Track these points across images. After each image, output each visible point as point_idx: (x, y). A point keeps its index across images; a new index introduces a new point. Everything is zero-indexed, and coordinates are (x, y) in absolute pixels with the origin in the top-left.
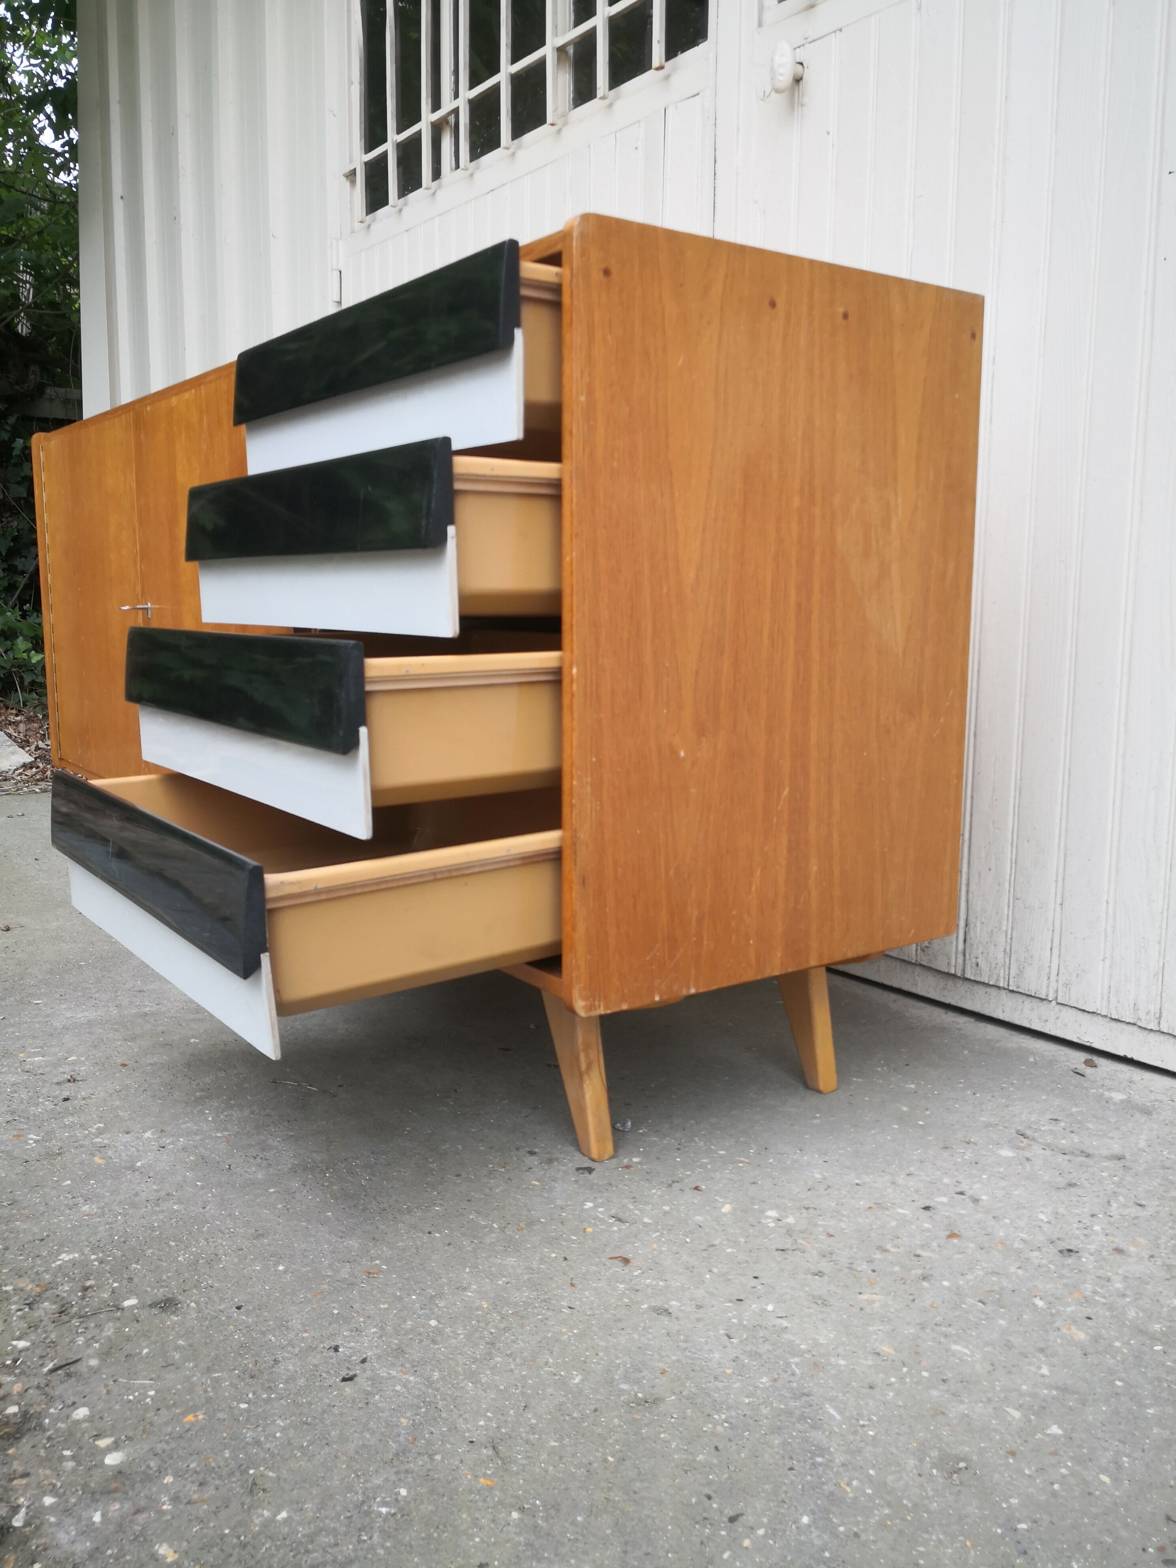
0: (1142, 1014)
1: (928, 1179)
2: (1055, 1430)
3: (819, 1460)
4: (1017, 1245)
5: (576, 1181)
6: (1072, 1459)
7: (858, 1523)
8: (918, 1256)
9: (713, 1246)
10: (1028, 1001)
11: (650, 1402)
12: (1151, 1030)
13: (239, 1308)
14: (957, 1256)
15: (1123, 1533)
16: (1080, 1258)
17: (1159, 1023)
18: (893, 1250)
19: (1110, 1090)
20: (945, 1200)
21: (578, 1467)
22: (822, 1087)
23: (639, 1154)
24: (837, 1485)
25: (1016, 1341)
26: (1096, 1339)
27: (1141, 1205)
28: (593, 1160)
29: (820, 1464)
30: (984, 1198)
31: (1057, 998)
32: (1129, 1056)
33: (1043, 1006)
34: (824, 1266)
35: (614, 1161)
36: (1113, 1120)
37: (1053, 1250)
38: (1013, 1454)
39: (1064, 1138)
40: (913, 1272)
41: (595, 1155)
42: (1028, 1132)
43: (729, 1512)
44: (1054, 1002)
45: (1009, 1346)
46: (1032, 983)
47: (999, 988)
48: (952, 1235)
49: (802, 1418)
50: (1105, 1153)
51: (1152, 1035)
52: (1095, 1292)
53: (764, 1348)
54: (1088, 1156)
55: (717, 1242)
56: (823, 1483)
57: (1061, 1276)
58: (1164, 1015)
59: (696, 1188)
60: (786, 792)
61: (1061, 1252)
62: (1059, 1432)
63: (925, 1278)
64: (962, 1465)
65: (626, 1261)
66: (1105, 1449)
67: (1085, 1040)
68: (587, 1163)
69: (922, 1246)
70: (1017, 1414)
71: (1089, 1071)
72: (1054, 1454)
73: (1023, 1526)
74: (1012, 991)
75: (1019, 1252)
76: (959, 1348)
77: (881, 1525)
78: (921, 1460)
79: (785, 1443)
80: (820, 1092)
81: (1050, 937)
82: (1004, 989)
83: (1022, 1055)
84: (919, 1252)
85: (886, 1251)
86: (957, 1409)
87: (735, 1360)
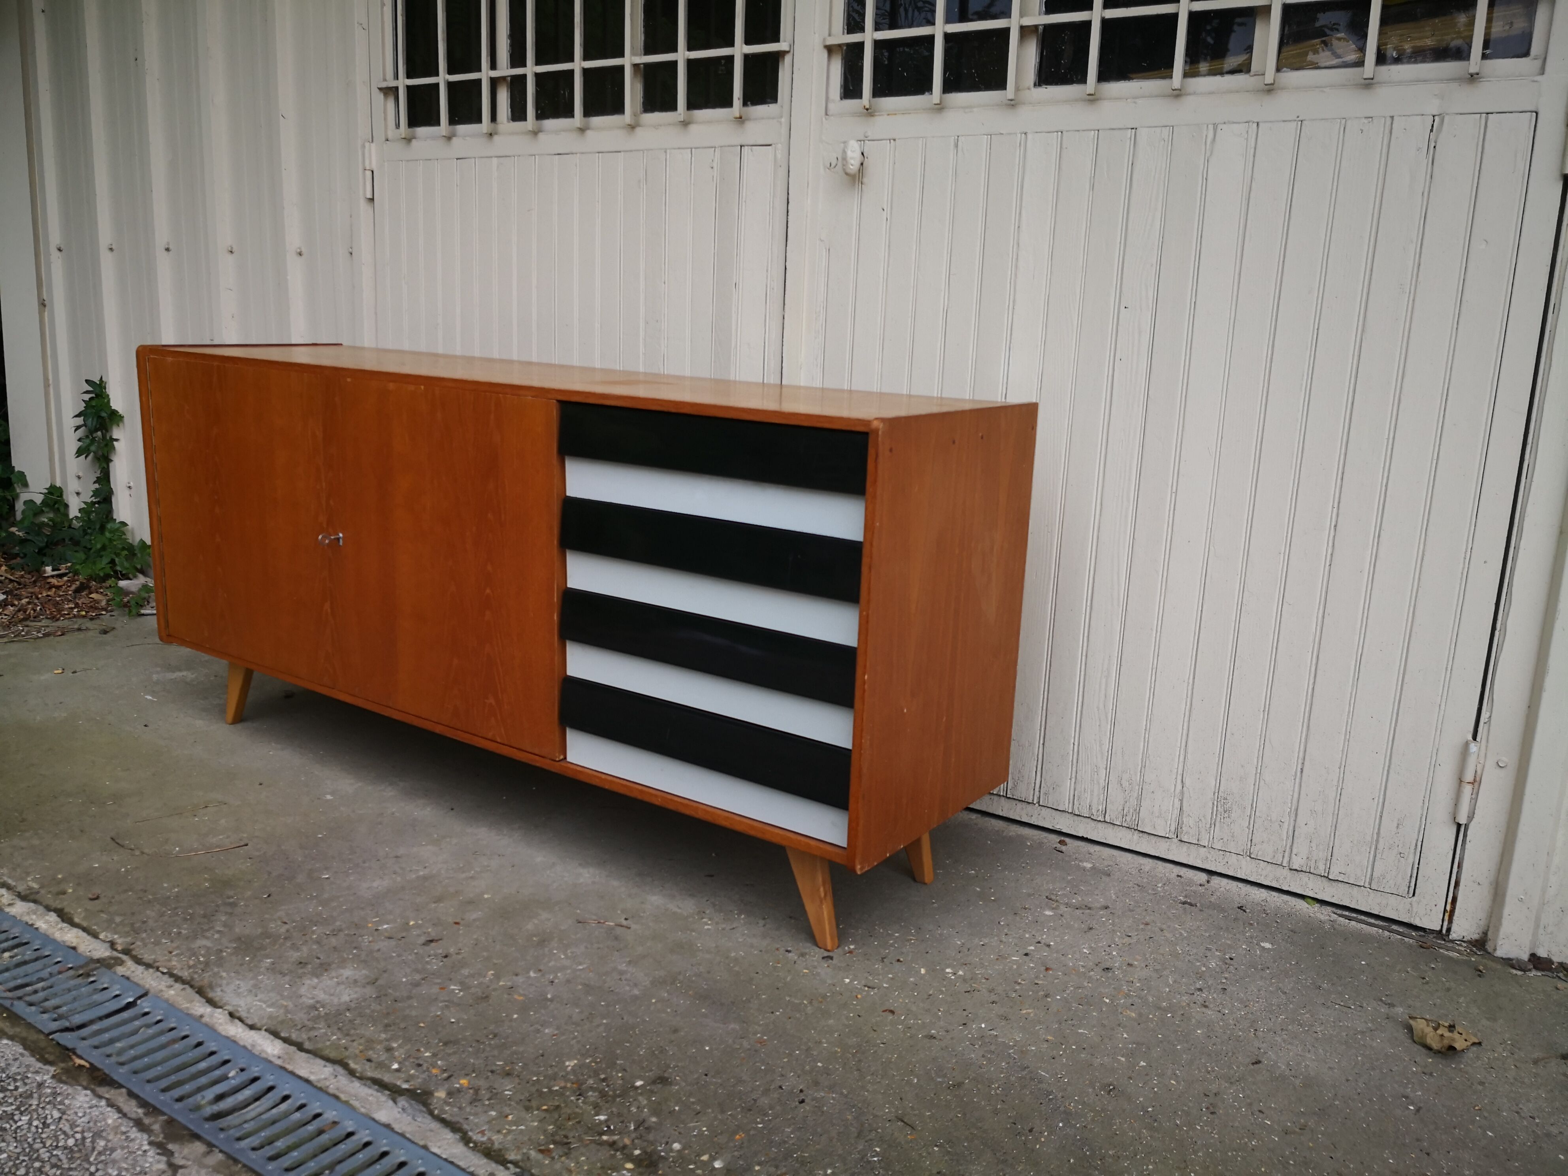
0: (1094, 811)
1: (1017, 936)
2: (1142, 1063)
3: (1051, 1097)
4: (1082, 970)
5: (828, 966)
6: (1156, 1076)
7: (1083, 1122)
8: (1037, 984)
9: (930, 995)
10: (1019, 805)
11: (959, 1085)
12: (1100, 821)
13: (706, 1075)
14: (1056, 981)
15: (1191, 1104)
16: (1114, 972)
17: (1105, 817)
18: (1023, 982)
19: (1081, 861)
20: (1033, 948)
21: (947, 1121)
22: (927, 881)
23: (852, 943)
24: (1065, 1106)
25: (1105, 1022)
26: (1140, 1015)
27: (1130, 936)
28: (828, 951)
29: (1052, 1099)
30: (1052, 943)
31: (1039, 802)
32: (1085, 836)
33: (1030, 807)
34: (993, 997)
35: (840, 950)
36: (1093, 882)
37: (1098, 970)
38: (1130, 1078)
39: (1073, 899)
40: (1040, 993)
41: (829, 948)
42: (1053, 897)
43: (1027, 1128)
44: (1037, 805)
45: (1104, 1026)
46: (1023, 792)
47: (1000, 796)
48: (1047, 969)
49: (1032, 1079)
50: (1098, 905)
51: (1100, 823)
52: (1129, 990)
53: (993, 1048)
54: (1090, 908)
55: (931, 992)
56: (1059, 1107)
57: (1110, 984)
58: (1108, 811)
59: (898, 960)
60: (944, 719)
61: (1103, 970)
62: (1145, 1064)
63: (1047, 996)
64: (1111, 1087)
65: (892, 1012)
66: (1168, 1069)
67: (1058, 827)
68: (826, 954)
69: (1037, 977)
70: (1123, 1059)
71: (1063, 848)
72: (1147, 1075)
73: (1150, 1109)
74: (1009, 798)
75: (1084, 973)
76: (1082, 1031)
77: (1093, 1120)
78: (1094, 1088)
79: (1031, 1093)
80: (925, 884)
81: (1035, 764)
82: (1003, 796)
83: (1022, 839)
84: (1036, 982)
85: (1019, 984)
86: (1097, 1062)
87: (983, 1056)
